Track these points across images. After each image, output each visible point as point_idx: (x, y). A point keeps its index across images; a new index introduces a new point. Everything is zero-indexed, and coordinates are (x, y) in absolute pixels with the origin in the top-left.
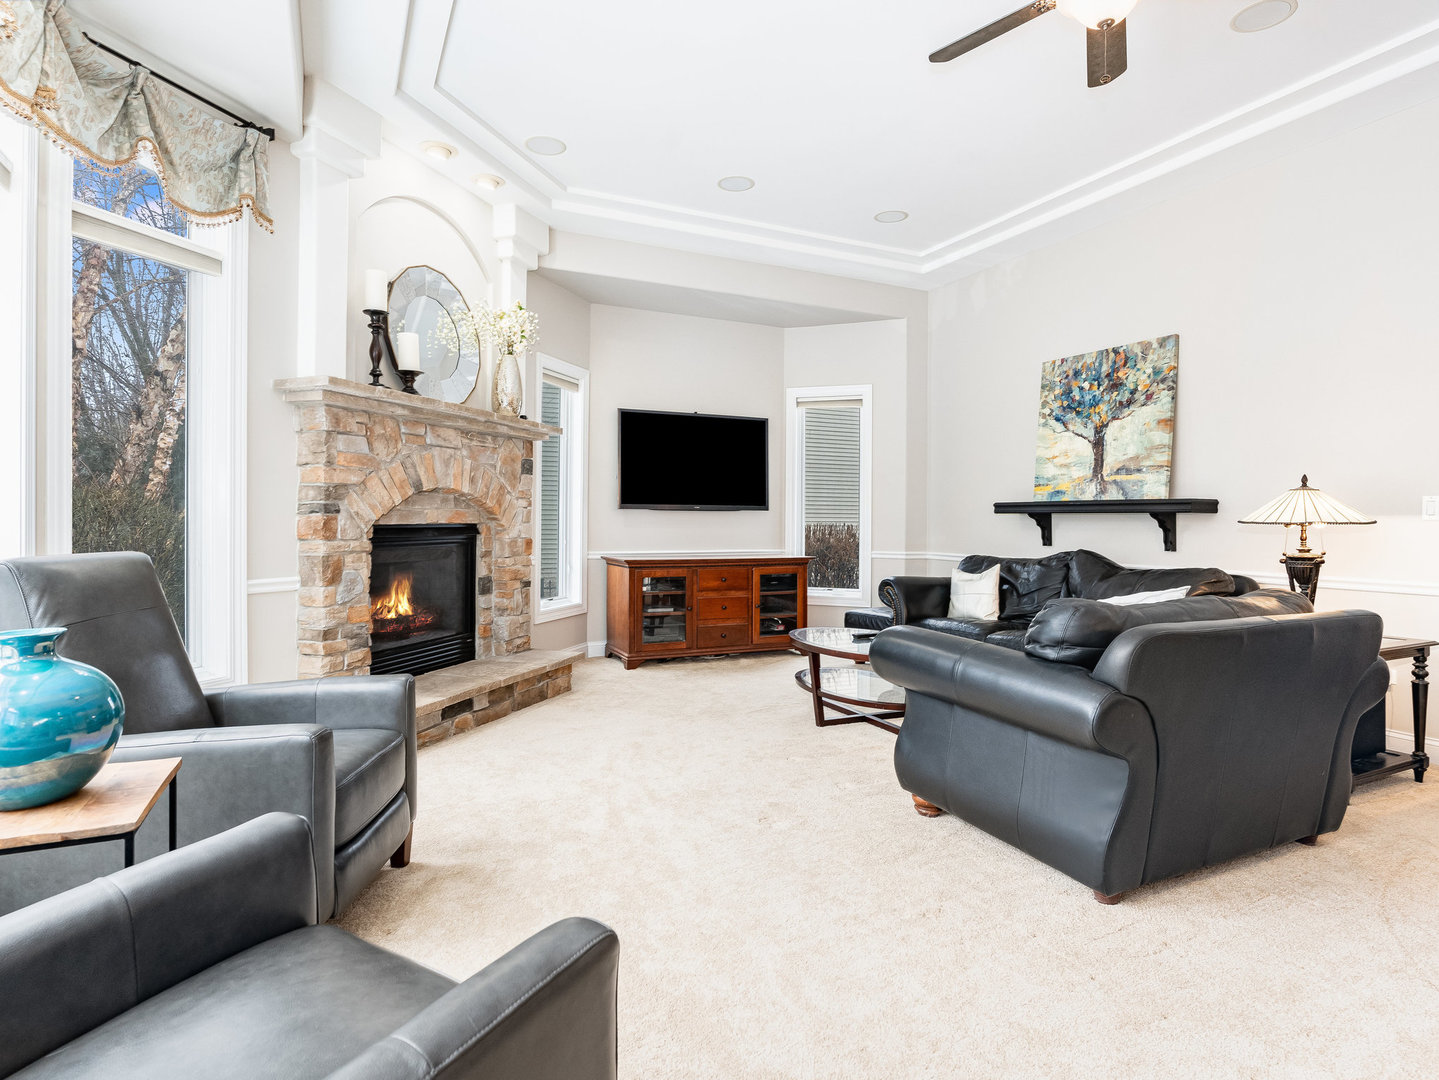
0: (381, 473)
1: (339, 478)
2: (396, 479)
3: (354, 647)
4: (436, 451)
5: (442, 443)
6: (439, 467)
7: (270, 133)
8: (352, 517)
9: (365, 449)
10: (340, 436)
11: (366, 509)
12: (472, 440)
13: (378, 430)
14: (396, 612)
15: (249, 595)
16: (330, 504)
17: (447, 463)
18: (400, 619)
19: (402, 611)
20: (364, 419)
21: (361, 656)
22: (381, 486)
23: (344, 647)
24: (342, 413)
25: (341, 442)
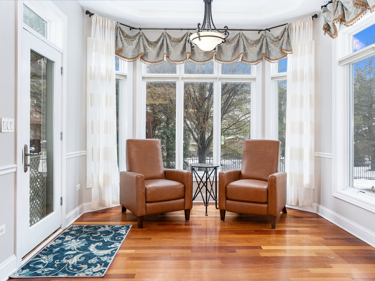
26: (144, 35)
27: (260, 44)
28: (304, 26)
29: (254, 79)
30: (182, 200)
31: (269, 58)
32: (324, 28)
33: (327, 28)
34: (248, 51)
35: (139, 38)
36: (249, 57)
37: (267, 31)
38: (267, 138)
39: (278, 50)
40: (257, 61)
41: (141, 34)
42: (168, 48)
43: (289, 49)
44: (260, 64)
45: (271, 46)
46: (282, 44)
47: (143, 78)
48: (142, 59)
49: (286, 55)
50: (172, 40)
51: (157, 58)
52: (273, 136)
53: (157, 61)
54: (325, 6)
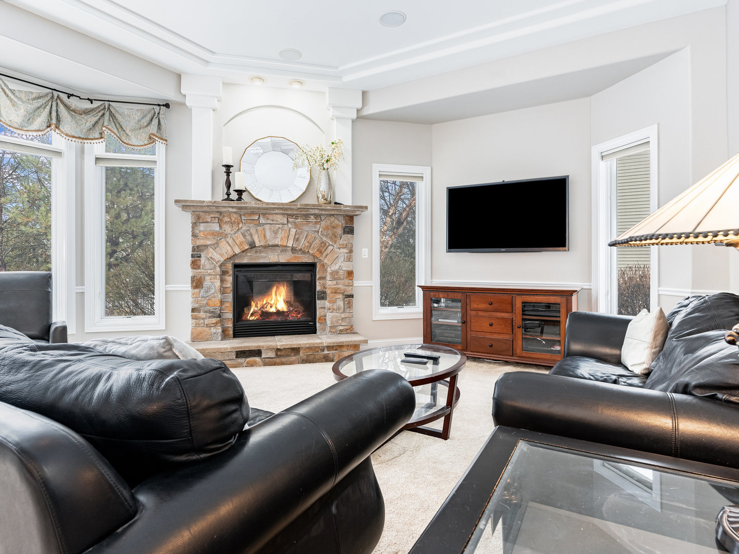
0: (228, 239)
1: (200, 242)
2: (237, 241)
3: (210, 317)
4: (267, 227)
5: (271, 222)
6: (268, 234)
7: (167, 106)
8: (208, 259)
9: (217, 229)
10: (202, 224)
11: (217, 256)
12: (297, 219)
13: (226, 219)
14: (276, 308)
15: (166, 291)
16: (195, 254)
17: (276, 232)
18: (279, 313)
19: (279, 308)
20: (217, 215)
21: (214, 322)
22: (227, 245)
23: (204, 316)
24: (201, 214)
25: (202, 227)
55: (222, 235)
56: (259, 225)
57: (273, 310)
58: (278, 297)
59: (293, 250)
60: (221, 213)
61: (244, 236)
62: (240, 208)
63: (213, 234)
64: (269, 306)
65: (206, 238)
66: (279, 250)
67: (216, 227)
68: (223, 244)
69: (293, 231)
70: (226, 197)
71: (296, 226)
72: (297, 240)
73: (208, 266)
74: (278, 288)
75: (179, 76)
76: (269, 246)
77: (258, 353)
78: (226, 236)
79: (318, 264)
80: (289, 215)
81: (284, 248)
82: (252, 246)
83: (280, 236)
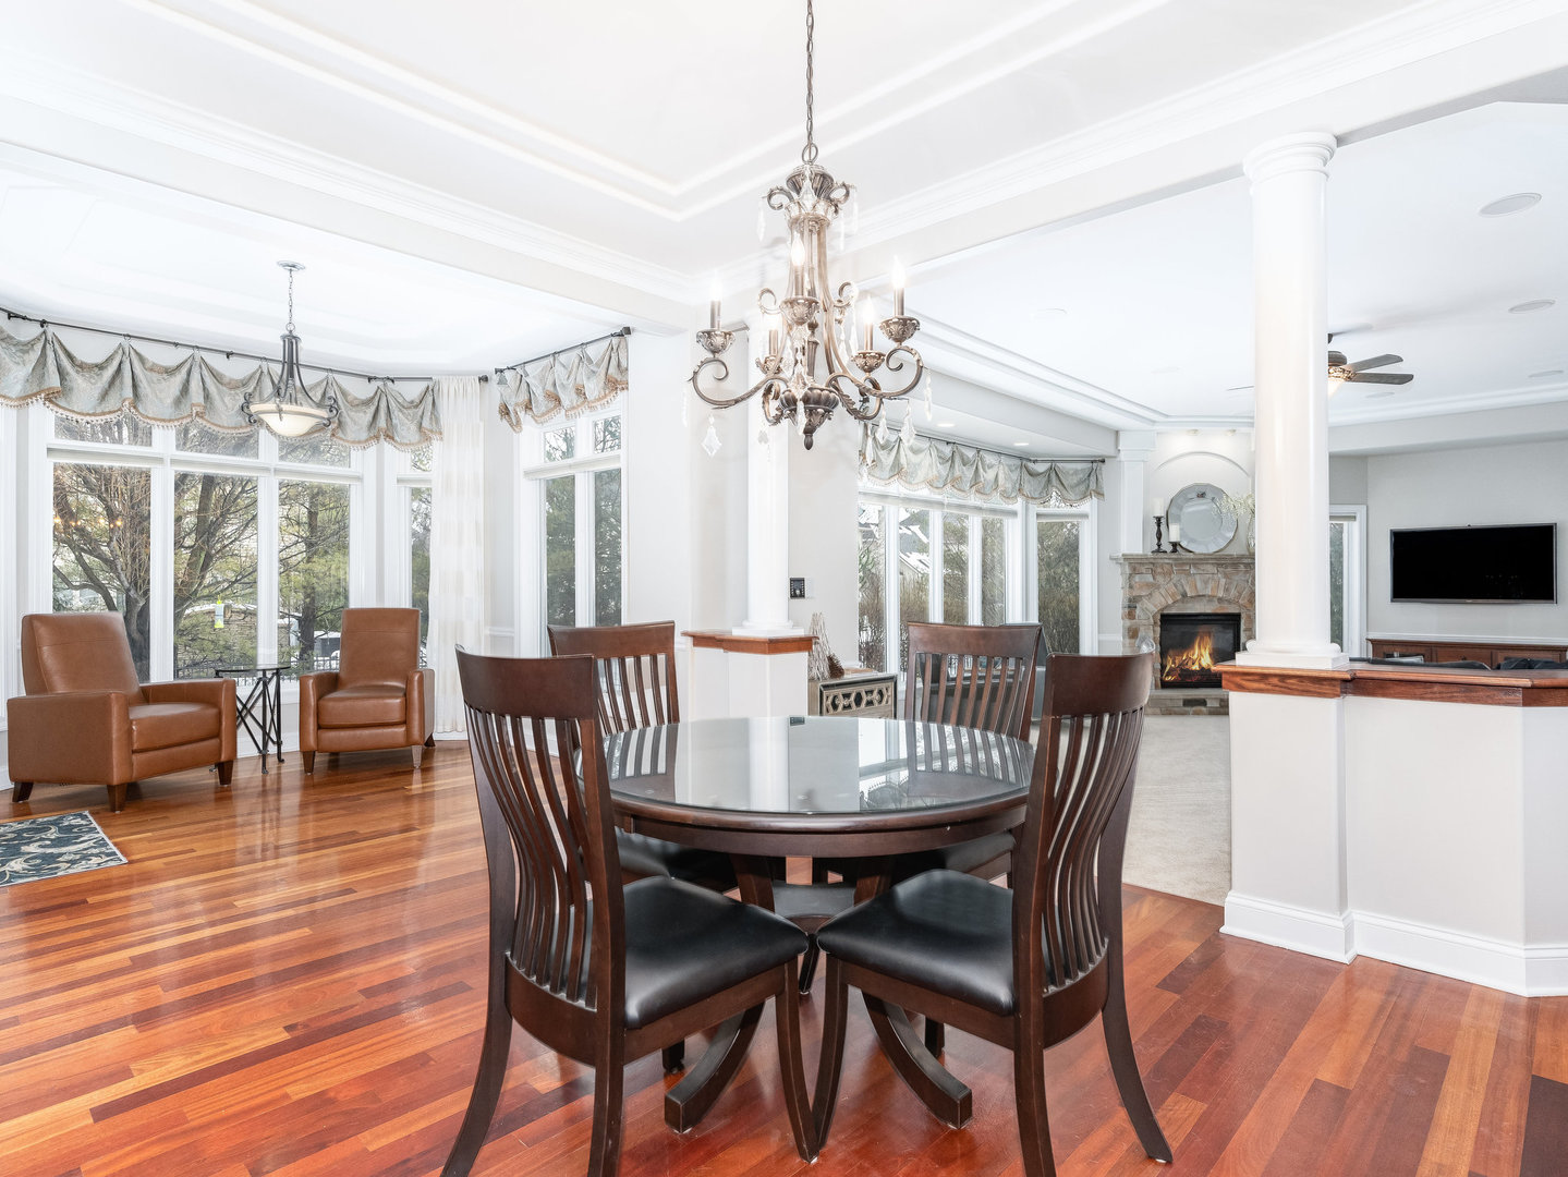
0: (1161, 590)
1: (1136, 593)
2: (1170, 592)
4: (1198, 577)
5: (1201, 573)
6: (1199, 585)
7: (1103, 462)
8: (1143, 610)
9: (1151, 579)
10: (1137, 576)
11: (1152, 606)
13: (1159, 570)
14: (1200, 665)
15: (1099, 641)
16: (1131, 607)
17: (1206, 583)
19: (1204, 664)
20: (1151, 566)
22: (1161, 596)
24: (1136, 567)
25: (1137, 578)
26: (59, 342)
27: (373, 408)
28: (465, 391)
29: (359, 479)
30: (214, 742)
31: (393, 438)
32: (501, 412)
33: (505, 411)
34: (348, 420)
35: (44, 347)
36: (348, 431)
37: (389, 383)
38: (388, 605)
39: (413, 427)
40: (367, 440)
41: (50, 338)
42: (135, 386)
43: (435, 428)
44: (373, 449)
45: (397, 416)
46: (422, 418)
47: (49, 450)
48: (51, 401)
49: (428, 439)
50: (148, 366)
51: (100, 404)
52: (399, 597)
53: (99, 411)
54: (502, 371)
55: (1154, 586)
56: (1189, 574)
57: (1196, 667)
58: (1203, 651)
59: (1220, 600)
60: (1153, 564)
61: (1176, 586)
62: (1176, 559)
63: (1148, 585)
64: (1190, 663)
65: (1141, 588)
66: (1205, 600)
67: (1150, 578)
68: (1157, 595)
69: (1223, 581)
70: (1156, 547)
71: (1226, 576)
72: (1227, 590)
73: (1142, 617)
74: (1202, 638)
75: (1117, 432)
76: (1199, 596)
77: (1203, 702)
78: (1158, 587)
79: (1243, 615)
80: (1218, 564)
81: (1211, 598)
82: (1184, 595)
83: (1210, 586)
